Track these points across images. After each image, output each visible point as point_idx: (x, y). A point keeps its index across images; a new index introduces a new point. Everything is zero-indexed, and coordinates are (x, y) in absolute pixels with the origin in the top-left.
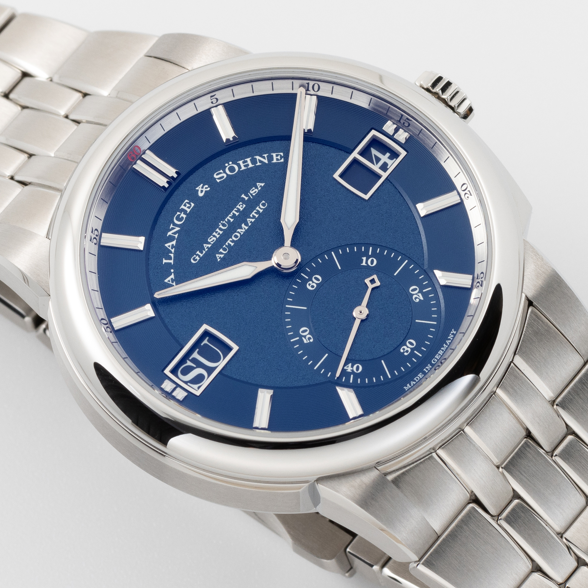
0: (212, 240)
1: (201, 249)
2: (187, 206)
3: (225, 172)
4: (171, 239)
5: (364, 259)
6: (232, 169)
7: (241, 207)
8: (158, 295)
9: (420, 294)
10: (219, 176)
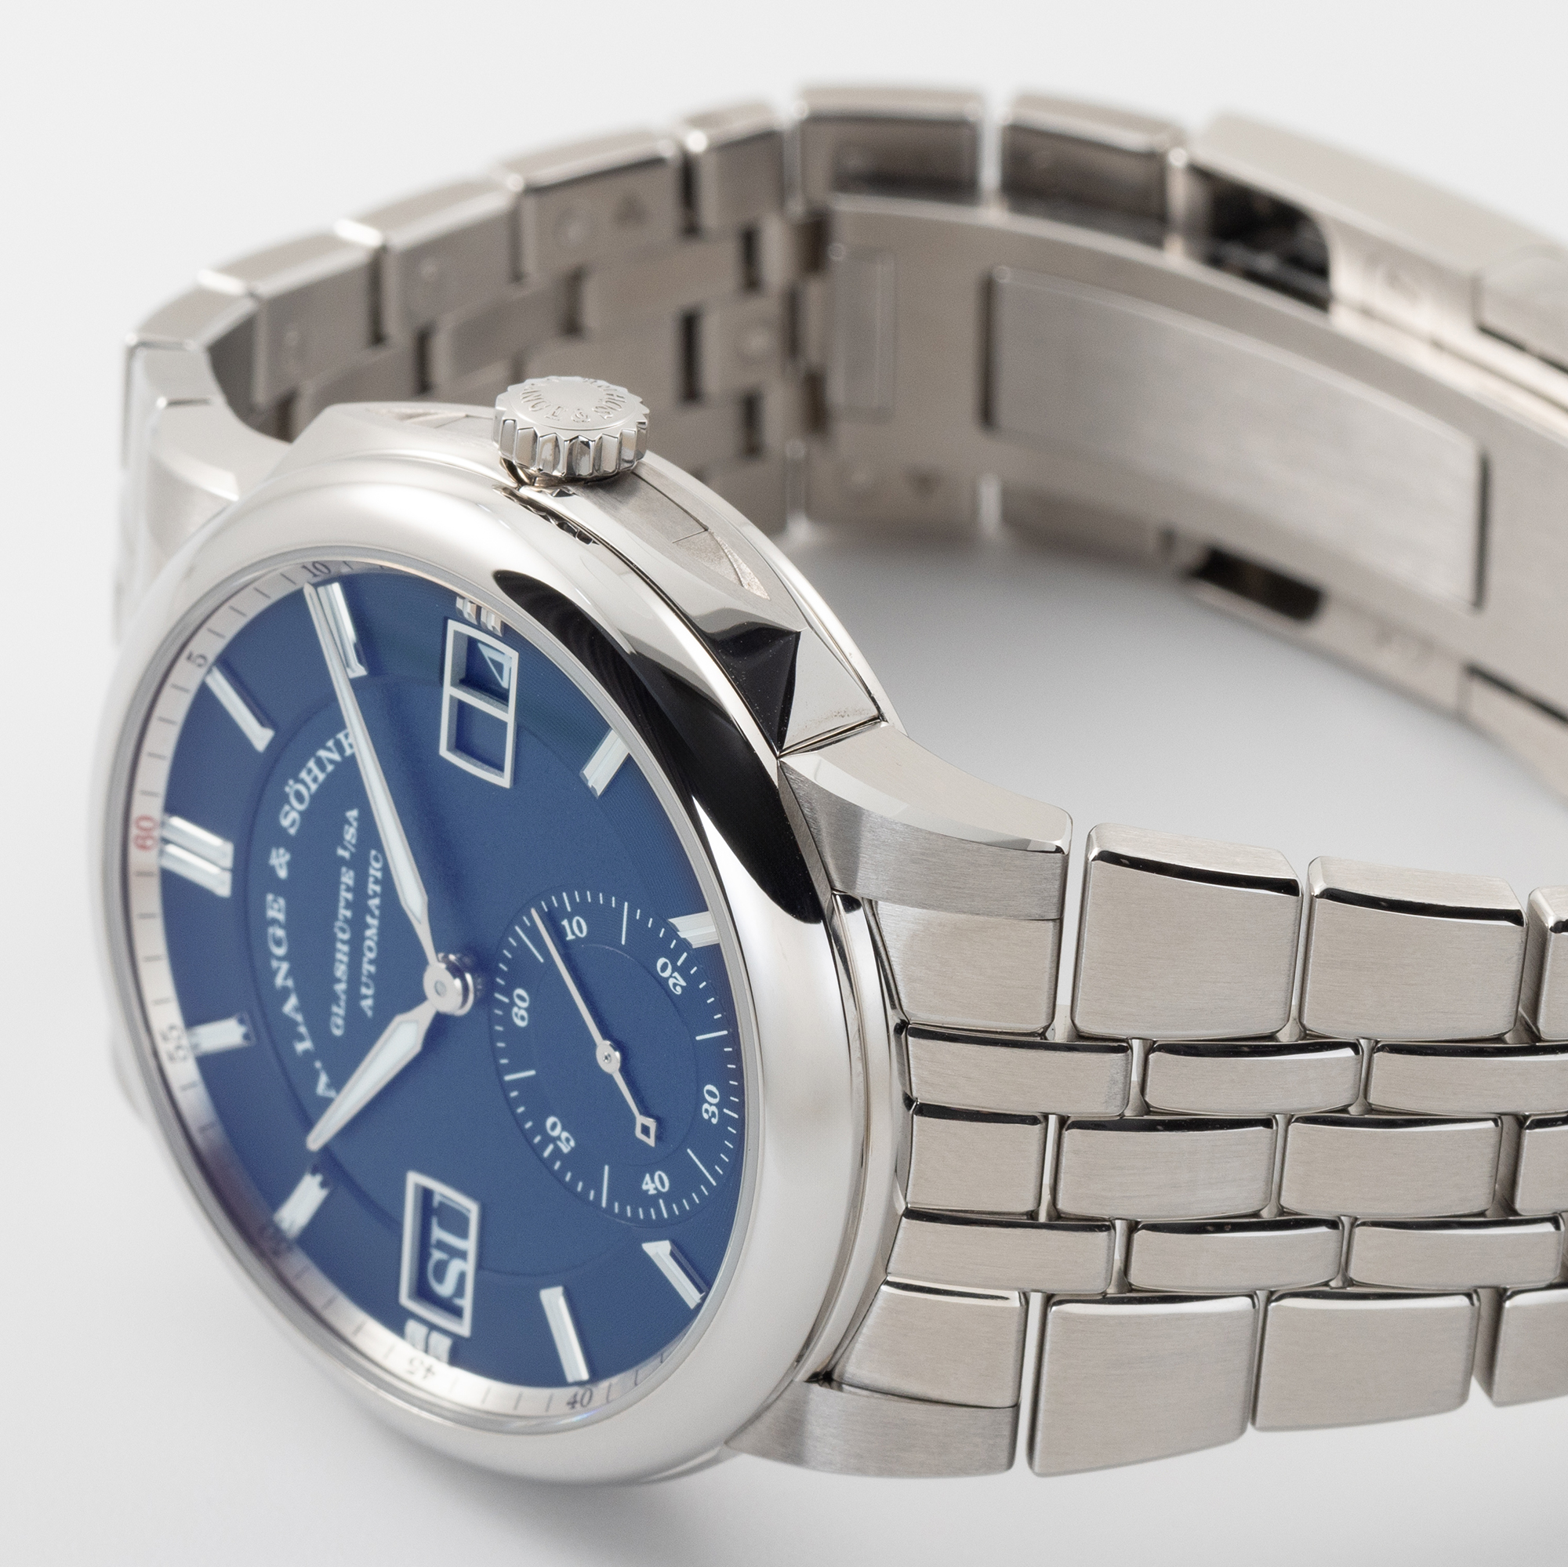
0: (341, 971)
1: (335, 999)
2: (276, 909)
3: (293, 808)
4: (285, 994)
5: (565, 923)
6: (299, 797)
7: (348, 878)
8: (317, 1138)
9: (676, 974)
10: (290, 819)
